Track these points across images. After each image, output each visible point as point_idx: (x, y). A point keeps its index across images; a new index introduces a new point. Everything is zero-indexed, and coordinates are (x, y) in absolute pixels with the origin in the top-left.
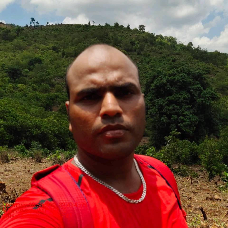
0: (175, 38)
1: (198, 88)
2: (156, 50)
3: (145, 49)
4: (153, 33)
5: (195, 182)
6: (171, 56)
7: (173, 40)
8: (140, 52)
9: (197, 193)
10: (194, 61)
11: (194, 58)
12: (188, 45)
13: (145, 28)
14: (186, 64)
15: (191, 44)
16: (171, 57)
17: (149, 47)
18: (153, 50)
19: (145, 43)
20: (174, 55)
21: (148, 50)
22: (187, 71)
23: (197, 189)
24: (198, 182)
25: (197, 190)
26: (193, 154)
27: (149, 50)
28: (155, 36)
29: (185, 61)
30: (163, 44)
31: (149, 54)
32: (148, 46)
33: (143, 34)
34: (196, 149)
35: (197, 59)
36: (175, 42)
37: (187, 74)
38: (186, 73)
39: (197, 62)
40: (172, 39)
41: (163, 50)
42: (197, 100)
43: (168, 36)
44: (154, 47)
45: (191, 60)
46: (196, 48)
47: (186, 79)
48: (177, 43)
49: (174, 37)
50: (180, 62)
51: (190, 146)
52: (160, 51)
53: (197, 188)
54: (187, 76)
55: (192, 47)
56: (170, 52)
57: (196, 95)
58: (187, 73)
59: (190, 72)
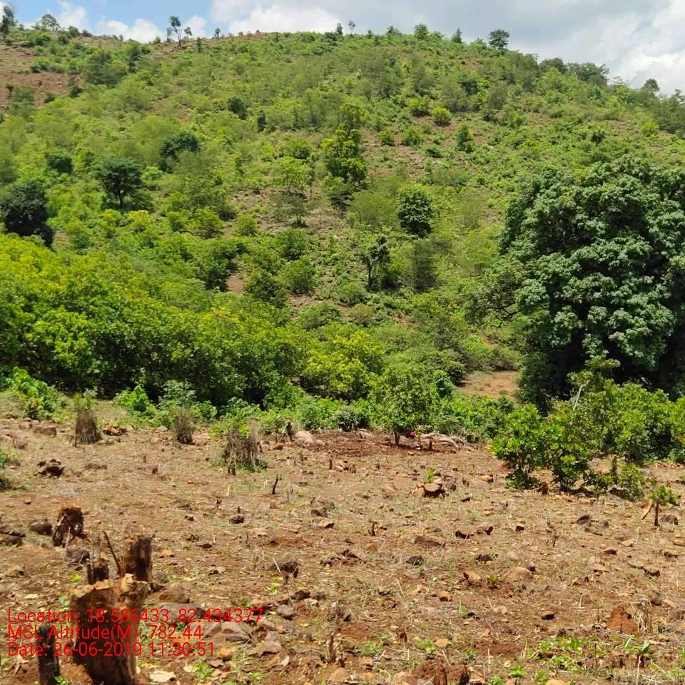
0: (601, 70)
1: (676, 221)
2: (540, 105)
3: (506, 103)
4: (531, 55)
5: (667, 519)
6: (589, 124)
7: (594, 74)
8: (491, 112)
9: (676, 556)
10: (661, 138)
11: (661, 129)
12: (642, 89)
13: (508, 39)
14: (637, 147)
15: (652, 84)
16: (590, 127)
17: (519, 97)
18: (534, 106)
19: (508, 85)
20: (598, 119)
21: (515, 105)
22: (641, 170)
23: (675, 544)
24: (676, 519)
25: (677, 547)
26: (656, 427)
27: (520, 105)
28: (539, 62)
29: (631, 138)
30: (563, 88)
31: (521, 117)
32: (518, 93)
33: (501, 57)
34: (665, 415)
35: (671, 131)
36: (601, 81)
37: (641, 178)
38: (636, 175)
39: (671, 142)
40: (593, 71)
41: (564, 107)
42: (671, 259)
43: (580, 63)
44: (534, 98)
45: (653, 136)
46: (669, 97)
47: (638, 194)
48: (608, 84)
49: (598, 65)
50: (616, 143)
51: (646, 401)
52: (555, 109)
53: (677, 541)
54: (639, 185)
55: (657, 94)
56: (587, 112)
57: (668, 244)
58: (641, 174)
59: (651, 173)
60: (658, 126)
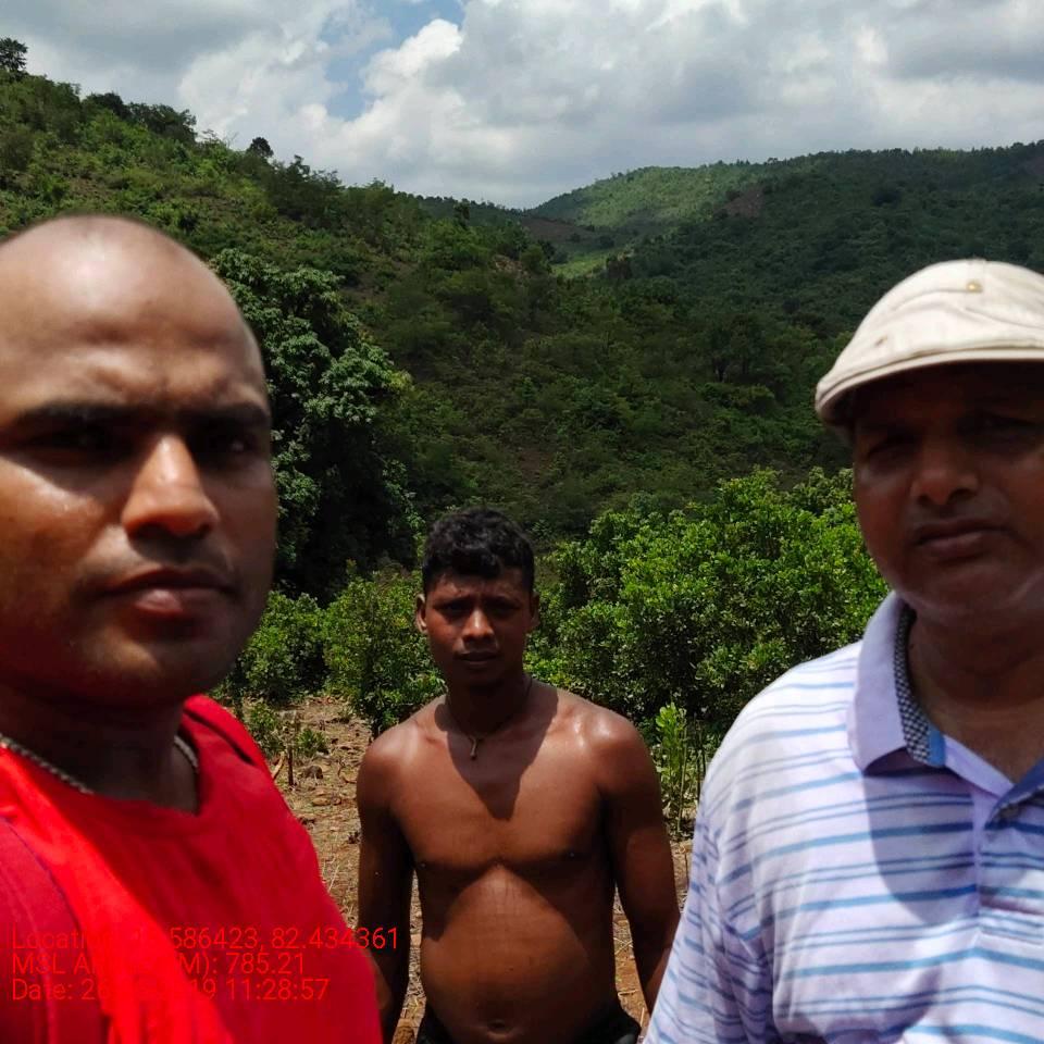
0: (182, 117)
1: (308, 348)
2: (92, 167)
3: (32, 161)
4: (68, 86)
5: (308, 773)
6: (174, 201)
7: (173, 122)
8: (9, 174)
9: (313, 821)
10: (282, 226)
11: (281, 212)
12: (248, 151)
13: (25, 56)
14: (249, 239)
15: (261, 145)
16: (175, 207)
17: (54, 152)
18: (81, 168)
19: (32, 131)
20: (185, 194)
21: (49, 164)
22: (251, 273)
23: (315, 805)
24: (320, 771)
25: (318, 808)
26: (303, 648)
27: (56, 165)
28: (82, 97)
29: (239, 226)
30: (126, 142)
31: (61, 185)
32: (51, 146)
33: (16, 85)
34: (314, 628)
35: (296, 217)
36: (188, 136)
37: (252, 285)
38: (244, 281)
39: (296, 232)
40: (172, 118)
41: (130, 172)
42: (305, 404)
43: (150, 104)
44: (79, 155)
45: (270, 222)
46: (287, 165)
47: (250, 309)
48: (198, 140)
49: (179, 110)
50: (216, 231)
51: (286, 613)
52: (117, 174)
53: (316, 800)
54: (250, 295)
55: (270, 161)
56: (168, 181)
57: (300, 382)
58: (251, 279)
59: (266, 278)
60: (275, 209)
